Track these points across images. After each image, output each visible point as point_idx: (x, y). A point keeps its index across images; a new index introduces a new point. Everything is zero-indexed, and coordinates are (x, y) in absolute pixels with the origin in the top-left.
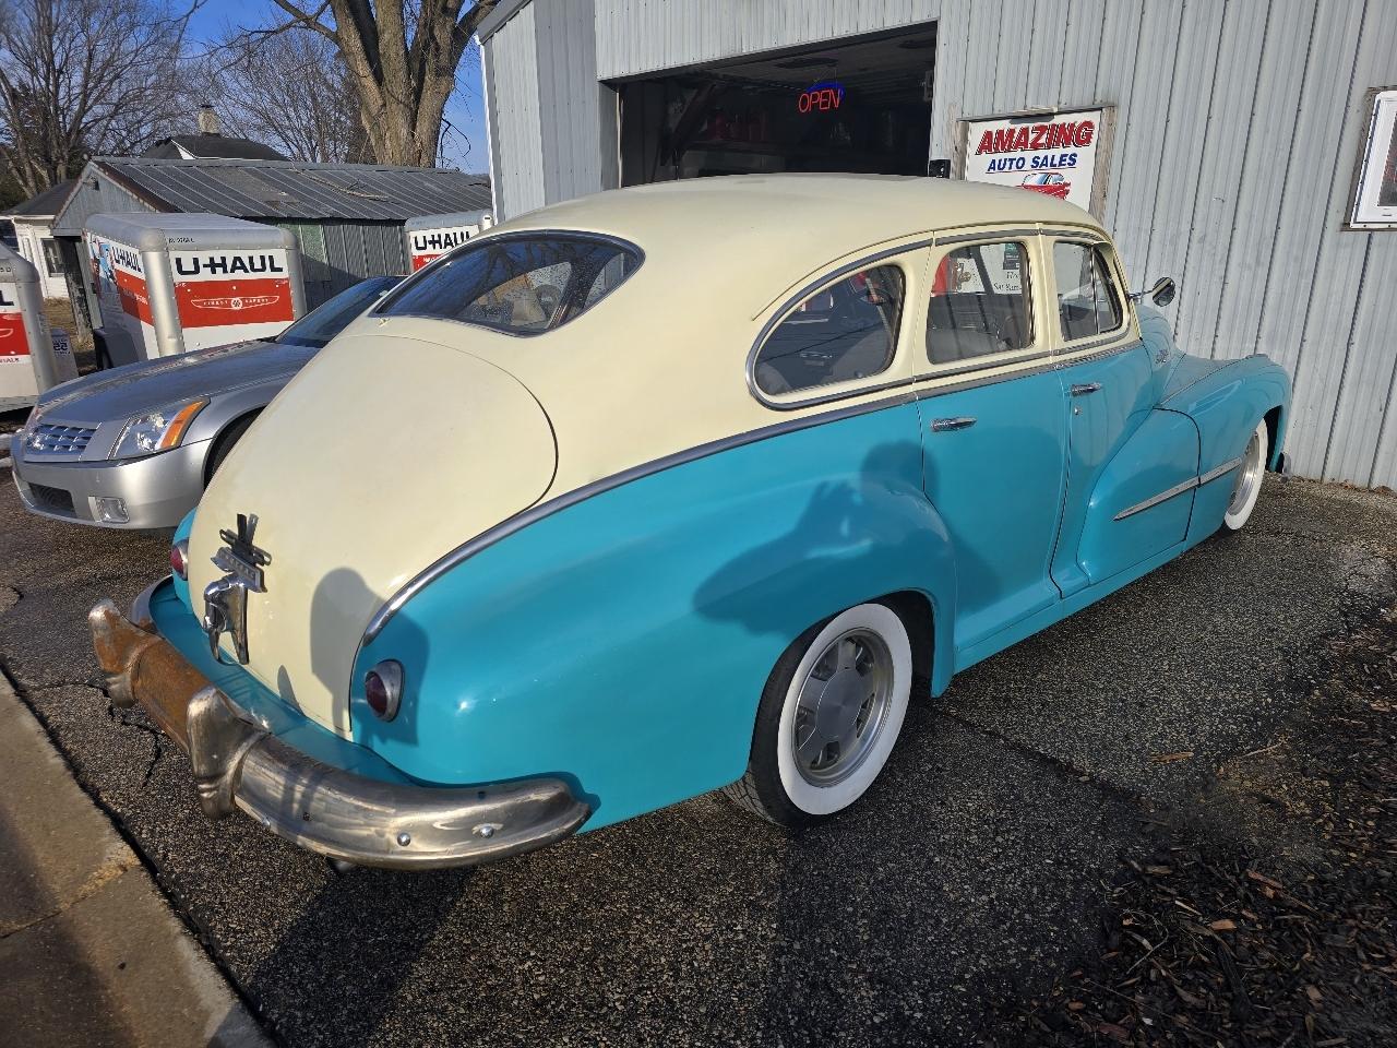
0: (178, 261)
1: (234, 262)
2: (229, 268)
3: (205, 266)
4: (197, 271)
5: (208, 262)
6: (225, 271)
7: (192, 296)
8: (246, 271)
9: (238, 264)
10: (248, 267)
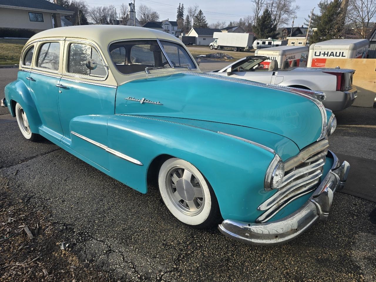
0: (316, 52)
1: (331, 53)
2: (329, 55)
3: (322, 54)
4: (320, 55)
5: (323, 53)
6: (327, 56)
7: (316, 62)
8: (334, 56)
9: (332, 54)
10: (335, 55)
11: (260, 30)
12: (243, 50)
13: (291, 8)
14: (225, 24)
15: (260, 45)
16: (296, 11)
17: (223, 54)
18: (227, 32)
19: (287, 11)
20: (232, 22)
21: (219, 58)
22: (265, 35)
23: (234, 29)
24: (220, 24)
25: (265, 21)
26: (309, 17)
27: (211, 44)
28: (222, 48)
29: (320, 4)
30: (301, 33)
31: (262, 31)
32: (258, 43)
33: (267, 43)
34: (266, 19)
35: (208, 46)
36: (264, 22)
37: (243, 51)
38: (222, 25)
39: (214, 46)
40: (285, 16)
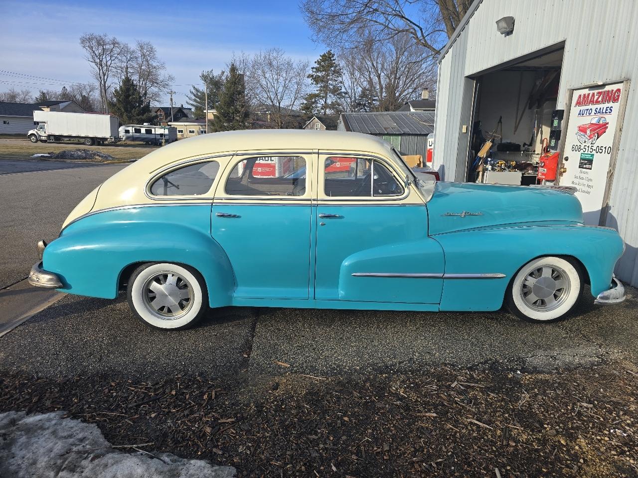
11: (123, 110)
12: (103, 142)
13: (161, 78)
14: (30, 94)
15: (131, 134)
16: (170, 83)
17: (88, 151)
18: (49, 109)
19: (154, 82)
20: (45, 91)
21: (85, 158)
22: (134, 118)
23: (62, 105)
24: (18, 94)
25: (129, 96)
26: (192, 93)
27: (30, 132)
28: (58, 139)
29: (203, 76)
30: (185, 116)
31: (126, 111)
32: (127, 132)
33: (143, 131)
34: (131, 92)
35: (24, 136)
36: (127, 96)
37: (104, 145)
38: (22, 96)
39: (40, 136)
40: (154, 89)
